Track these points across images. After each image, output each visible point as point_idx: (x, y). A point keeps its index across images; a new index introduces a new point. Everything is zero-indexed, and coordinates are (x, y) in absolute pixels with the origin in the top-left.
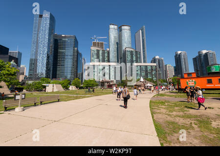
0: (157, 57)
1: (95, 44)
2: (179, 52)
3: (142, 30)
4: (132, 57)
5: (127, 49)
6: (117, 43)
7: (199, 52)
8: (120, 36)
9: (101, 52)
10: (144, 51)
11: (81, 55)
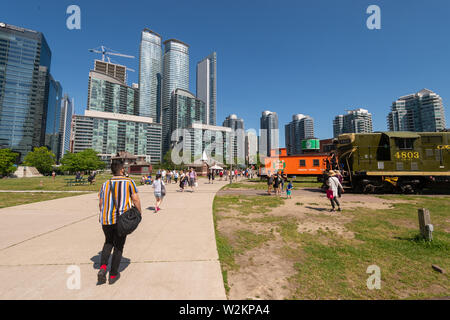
0: (234, 117)
1: (101, 68)
2: (268, 113)
3: (210, 60)
4: (189, 110)
5: (179, 93)
6: (158, 75)
7: (294, 117)
8: (166, 63)
9: (116, 89)
10: (211, 103)
11: (58, 88)
